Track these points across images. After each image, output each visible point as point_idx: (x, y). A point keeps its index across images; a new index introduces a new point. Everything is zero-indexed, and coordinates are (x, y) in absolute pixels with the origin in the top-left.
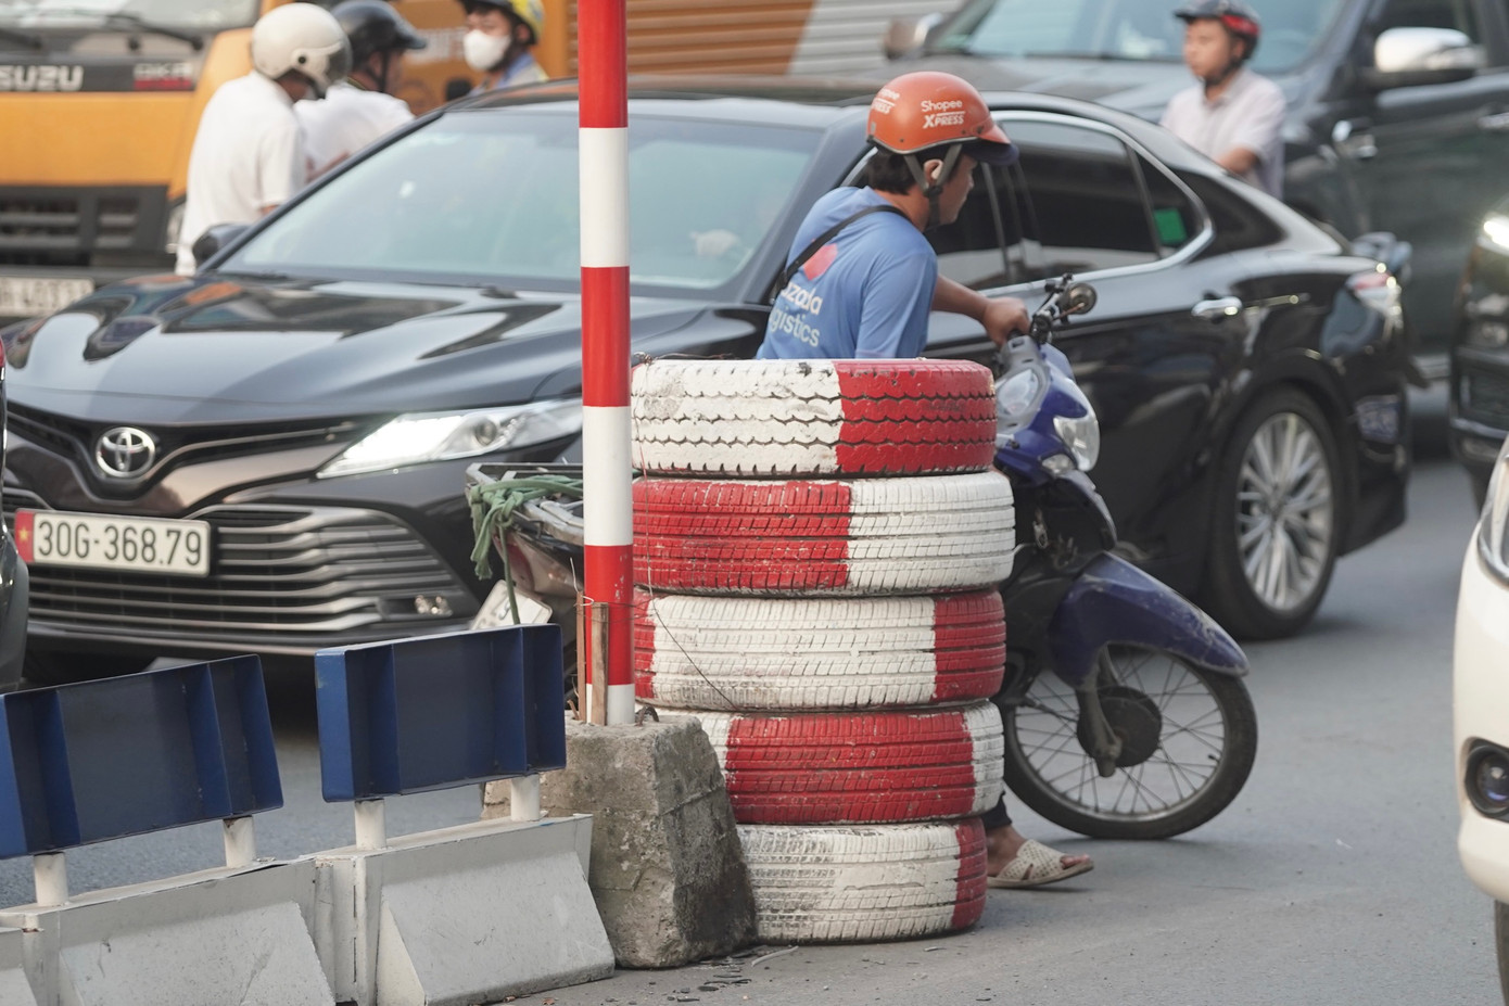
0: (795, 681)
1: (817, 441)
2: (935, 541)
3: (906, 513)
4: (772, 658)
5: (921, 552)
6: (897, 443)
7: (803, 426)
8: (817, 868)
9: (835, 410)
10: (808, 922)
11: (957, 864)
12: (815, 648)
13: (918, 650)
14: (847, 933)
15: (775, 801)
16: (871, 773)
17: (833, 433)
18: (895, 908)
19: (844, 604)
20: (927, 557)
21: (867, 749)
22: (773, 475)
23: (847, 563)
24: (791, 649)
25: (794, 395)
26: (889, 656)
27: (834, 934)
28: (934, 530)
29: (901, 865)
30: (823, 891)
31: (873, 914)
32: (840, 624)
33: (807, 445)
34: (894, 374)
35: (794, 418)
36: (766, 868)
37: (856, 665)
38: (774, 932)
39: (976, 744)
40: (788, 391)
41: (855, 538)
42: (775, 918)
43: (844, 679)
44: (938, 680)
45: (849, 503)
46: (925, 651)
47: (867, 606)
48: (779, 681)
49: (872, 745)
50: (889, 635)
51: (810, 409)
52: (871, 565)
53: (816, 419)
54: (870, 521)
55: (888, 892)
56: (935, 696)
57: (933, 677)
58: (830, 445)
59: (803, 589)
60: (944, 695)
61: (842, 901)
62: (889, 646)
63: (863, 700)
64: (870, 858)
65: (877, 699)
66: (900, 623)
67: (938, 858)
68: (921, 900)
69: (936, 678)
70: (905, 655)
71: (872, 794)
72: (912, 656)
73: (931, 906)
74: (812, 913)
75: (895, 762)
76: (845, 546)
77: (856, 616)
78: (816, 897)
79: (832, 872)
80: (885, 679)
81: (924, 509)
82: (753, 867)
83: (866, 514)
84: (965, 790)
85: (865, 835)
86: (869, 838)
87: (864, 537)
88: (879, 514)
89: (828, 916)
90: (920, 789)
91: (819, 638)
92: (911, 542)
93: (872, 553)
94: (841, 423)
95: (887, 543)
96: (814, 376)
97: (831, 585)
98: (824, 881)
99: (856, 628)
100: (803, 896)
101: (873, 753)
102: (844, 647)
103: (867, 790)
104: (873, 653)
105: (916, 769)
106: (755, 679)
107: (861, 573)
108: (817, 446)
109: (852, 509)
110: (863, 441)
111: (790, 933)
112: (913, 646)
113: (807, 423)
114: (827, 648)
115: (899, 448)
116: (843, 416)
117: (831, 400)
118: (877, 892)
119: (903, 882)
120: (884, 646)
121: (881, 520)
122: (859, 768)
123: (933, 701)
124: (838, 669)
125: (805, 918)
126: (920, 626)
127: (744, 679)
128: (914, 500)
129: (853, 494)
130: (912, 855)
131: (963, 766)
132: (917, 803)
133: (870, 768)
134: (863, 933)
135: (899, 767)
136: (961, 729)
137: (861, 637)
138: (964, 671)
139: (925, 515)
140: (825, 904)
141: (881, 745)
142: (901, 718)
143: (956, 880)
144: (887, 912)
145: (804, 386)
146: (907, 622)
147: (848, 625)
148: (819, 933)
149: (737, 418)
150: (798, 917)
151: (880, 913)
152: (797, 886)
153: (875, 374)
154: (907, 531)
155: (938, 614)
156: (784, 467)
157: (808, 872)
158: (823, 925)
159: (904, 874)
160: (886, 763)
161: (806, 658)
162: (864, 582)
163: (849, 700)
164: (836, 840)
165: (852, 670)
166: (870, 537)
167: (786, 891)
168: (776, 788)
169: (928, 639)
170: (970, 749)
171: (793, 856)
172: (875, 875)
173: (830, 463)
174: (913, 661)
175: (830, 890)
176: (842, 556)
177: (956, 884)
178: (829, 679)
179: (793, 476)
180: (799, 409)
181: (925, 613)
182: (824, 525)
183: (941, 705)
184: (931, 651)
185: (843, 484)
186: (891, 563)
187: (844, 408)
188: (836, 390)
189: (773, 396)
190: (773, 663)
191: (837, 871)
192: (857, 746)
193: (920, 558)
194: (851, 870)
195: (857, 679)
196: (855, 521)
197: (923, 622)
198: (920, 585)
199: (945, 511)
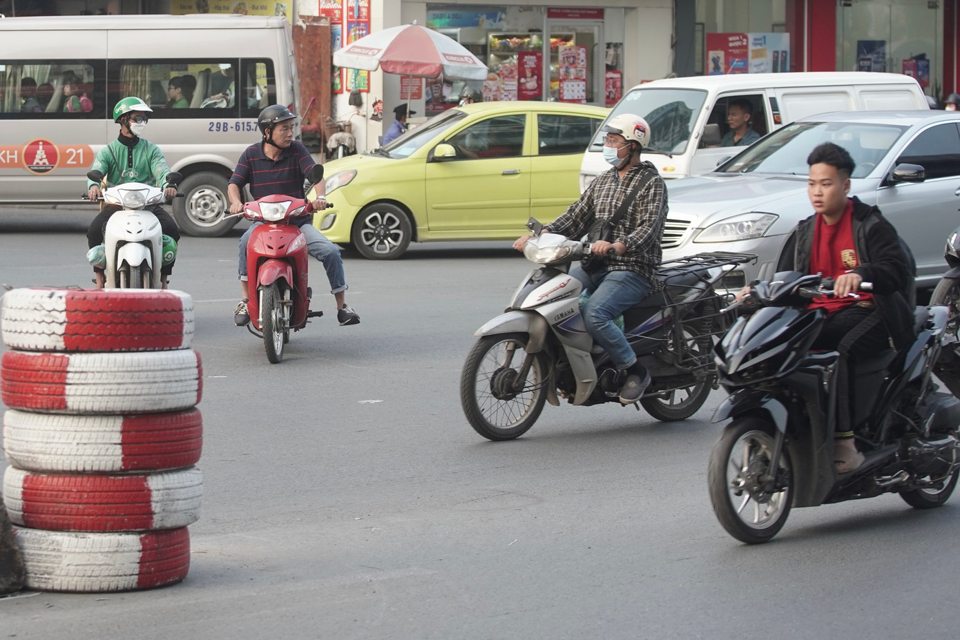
0: (47, 457)
1: (54, 333)
2: (115, 387)
3: (98, 372)
4: (37, 445)
5: (106, 392)
6: (97, 335)
7: (47, 325)
8: (54, 553)
9: (63, 317)
10: (50, 581)
11: (140, 554)
12: (56, 440)
13: (111, 444)
14: (71, 587)
15: (40, 518)
16: (85, 506)
17: (61, 329)
18: (97, 576)
19: (71, 418)
20: (110, 395)
21: (84, 493)
22: (37, 350)
23: (66, 397)
24: (45, 440)
25: (44, 309)
26: (94, 446)
27: (64, 588)
28: (114, 381)
29: (99, 554)
30: (57, 565)
31: (84, 578)
32: (68, 428)
33: (49, 335)
34: (96, 299)
35: (43, 321)
36: (32, 552)
37: (75, 450)
38: (36, 585)
39: (154, 494)
40: (41, 306)
41: (70, 384)
42: (35, 578)
43: (70, 457)
44: (123, 460)
45: (67, 366)
46: (116, 444)
47: (83, 420)
48: (41, 456)
49: (85, 492)
50: (94, 435)
51: (51, 316)
52: (78, 398)
53: (53, 322)
54: (77, 375)
55: (93, 567)
56: (123, 468)
57: (121, 458)
58: (60, 335)
59: (47, 409)
60: (130, 467)
61: (66, 571)
62: (93, 441)
63: (80, 468)
64: (82, 550)
65: (88, 468)
66: (101, 429)
67: (124, 552)
68: (113, 572)
69: (123, 458)
70: (102, 446)
71: (86, 517)
72: (107, 446)
73: (120, 576)
74: (53, 576)
75: (98, 501)
76: (64, 389)
77: (76, 425)
78: (53, 568)
79: (61, 556)
80: (92, 458)
81: (109, 370)
82: (27, 551)
83: (76, 372)
84: (145, 516)
85: (81, 538)
86: (82, 540)
87: (74, 384)
88: (82, 372)
89: (60, 578)
90: (113, 515)
91: (58, 435)
92: (100, 387)
93: (79, 393)
94: (65, 324)
95: (87, 388)
96: (54, 298)
97: (59, 408)
98: (56, 560)
99: (76, 431)
100: (47, 567)
101: (86, 496)
102: (69, 441)
103: (83, 515)
104: (85, 444)
105: (111, 505)
106: (31, 455)
107: (72, 403)
108: (54, 336)
109: (69, 369)
110: (77, 334)
111: (43, 586)
112: (107, 441)
113: (49, 323)
114: (61, 441)
115: (98, 337)
116: (67, 320)
117: (61, 312)
118: (86, 568)
119: (101, 563)
120: (91, 441)
121: (83, 375)
122: (79, 503)
123: (121, 470)
124: (67, 451)
125: (49, 579)
126: (112, 431)
127: (27, 454)
128: (103, 365)
129: (70, 361)
130: (106, 550)
131: (143, 504)
132: (112, 523)
133: (84, 503)
134: (80, 588)
135: (101, 504)
136: (143, 485)
137: (78, 435)
138: (143, 455)
139: (110, 373)
140: (58, 572)
141: (91, 492)
142: (104, 479)
143: (138, 563)
144: (92, 578)
145: (49, 304)
146: (104, 428)
147: (72, 429)
148: (57, 587)
149: (21, 320)
150: (46, 578)
151: (88, 578)
152: (44, 562)
153: (85, 298)
154: (98, 381)
155: (124, 424)
156: (41, 346)
157: (50, 555)
158: (57, 582)
159: (101, 559)
160: (93, 501)
161: (52, 445)
162: (76, 407)
163: (73, 468)
164: (64, 539)
165: (74, 452)
166: (78, 384)
167: (40, 564)
168: (40, 511)
169: (118, 438)
170: (149, 495)
171: (44, 546)
172: (84, 559)
173: (61, 345)
174: (107, 449)
175: (60, 565)
176: (63, 394)
177: (138, 565)
178: (62, 457)
179: (45, 351)
180: (46, 316)
181: (118, 424)
182: (55, 377)
183: (130, 472)
184: (120, 444)
185: (67, 356)
186: (90, 398)
187: (67, 316)
188: (63, 307)
189: (36, 309)
190: (36, 447)
191: (64, 556)
192: (78, 492)
193: (106, 396)
194: (71, 555)
195: (77, 457)
196: (70, 375)
197: (115, 429)
198: (108, 410)
199: (123, 372)
